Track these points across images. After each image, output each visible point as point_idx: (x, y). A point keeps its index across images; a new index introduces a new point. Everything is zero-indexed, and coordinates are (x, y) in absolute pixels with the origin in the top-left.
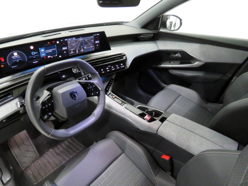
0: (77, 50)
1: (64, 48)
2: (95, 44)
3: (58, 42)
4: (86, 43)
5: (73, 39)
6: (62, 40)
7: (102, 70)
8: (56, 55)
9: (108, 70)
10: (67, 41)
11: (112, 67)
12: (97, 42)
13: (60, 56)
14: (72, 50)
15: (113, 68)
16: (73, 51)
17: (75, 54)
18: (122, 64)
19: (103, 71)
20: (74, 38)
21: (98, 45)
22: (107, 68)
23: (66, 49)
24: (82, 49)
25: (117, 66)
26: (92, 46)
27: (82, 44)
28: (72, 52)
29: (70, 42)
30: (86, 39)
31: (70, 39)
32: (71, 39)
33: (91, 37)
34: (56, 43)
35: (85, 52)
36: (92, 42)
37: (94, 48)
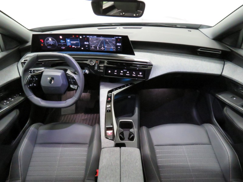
0: (98, 47)
1: (86, 43)
2: (117, 46)
3: (81, 37)
4: (107, 43)
5: (94, 37)
6: (84, 36)
7: (116, 71)
8: (79, 47)
9: (122, 73)
10: (88, 38)
11: (128, 72)
12: (118, 44)
13: (82, 48)
14: (93, 45)
16: (94, 47)
17: (95, 50)
18: (141, 73)
20: (95, 37)
21: (119, 47)
23: (88, 43)
24: (103, 47)
25: (134, 73)
26: (113, 47)
27: (102, 42)
28: (93, 48)
29: (91, 39)
30: (107, 40)
31: (91, 36)
32: (92, 37)
33: (113, 39)
34: (79, 38)
35: (106, 50)
36: (113, 43)
37: (115, 49)
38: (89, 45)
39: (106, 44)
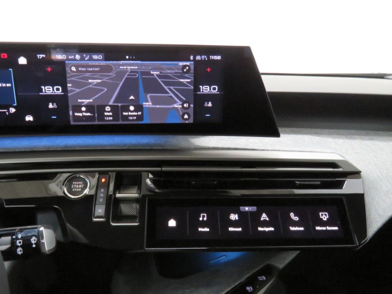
0: (108, 109)
1: (48, 90)
2: (198, 100)
3: (22, 61)
4: (152, 86)
5: (91, 59)
6: (40, 56)
7: (203, 217)
8: (13, 110)
9: (235, 224)
10: (62, 63)
11: (264, 217)
12: (205, 89)
13: (29, 118)
14: (86, 101)
15: (265, 224)
16: (89, 108)
17: (96, 123)
18: (324, 216)
19: (203, 224)
20: (95, 57)
21: (210, 105)
22: (234, 217)
23: (60, 92)
24: (132, 108)
25: (296, 219)
26: (184, 102)
27: (130, 85)
28: (84, 113)
29: (77, 67)
30: (155, 69)
31: (78, 57)
32: (82, 59)
33: (181, 64)
34: (15, 64)
35: (146, 121)
36: (182, 84)
37: (191, 111)
38: (62, 101)
39: (147, 91)
